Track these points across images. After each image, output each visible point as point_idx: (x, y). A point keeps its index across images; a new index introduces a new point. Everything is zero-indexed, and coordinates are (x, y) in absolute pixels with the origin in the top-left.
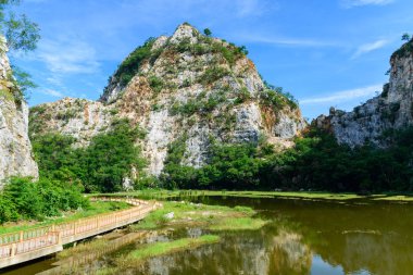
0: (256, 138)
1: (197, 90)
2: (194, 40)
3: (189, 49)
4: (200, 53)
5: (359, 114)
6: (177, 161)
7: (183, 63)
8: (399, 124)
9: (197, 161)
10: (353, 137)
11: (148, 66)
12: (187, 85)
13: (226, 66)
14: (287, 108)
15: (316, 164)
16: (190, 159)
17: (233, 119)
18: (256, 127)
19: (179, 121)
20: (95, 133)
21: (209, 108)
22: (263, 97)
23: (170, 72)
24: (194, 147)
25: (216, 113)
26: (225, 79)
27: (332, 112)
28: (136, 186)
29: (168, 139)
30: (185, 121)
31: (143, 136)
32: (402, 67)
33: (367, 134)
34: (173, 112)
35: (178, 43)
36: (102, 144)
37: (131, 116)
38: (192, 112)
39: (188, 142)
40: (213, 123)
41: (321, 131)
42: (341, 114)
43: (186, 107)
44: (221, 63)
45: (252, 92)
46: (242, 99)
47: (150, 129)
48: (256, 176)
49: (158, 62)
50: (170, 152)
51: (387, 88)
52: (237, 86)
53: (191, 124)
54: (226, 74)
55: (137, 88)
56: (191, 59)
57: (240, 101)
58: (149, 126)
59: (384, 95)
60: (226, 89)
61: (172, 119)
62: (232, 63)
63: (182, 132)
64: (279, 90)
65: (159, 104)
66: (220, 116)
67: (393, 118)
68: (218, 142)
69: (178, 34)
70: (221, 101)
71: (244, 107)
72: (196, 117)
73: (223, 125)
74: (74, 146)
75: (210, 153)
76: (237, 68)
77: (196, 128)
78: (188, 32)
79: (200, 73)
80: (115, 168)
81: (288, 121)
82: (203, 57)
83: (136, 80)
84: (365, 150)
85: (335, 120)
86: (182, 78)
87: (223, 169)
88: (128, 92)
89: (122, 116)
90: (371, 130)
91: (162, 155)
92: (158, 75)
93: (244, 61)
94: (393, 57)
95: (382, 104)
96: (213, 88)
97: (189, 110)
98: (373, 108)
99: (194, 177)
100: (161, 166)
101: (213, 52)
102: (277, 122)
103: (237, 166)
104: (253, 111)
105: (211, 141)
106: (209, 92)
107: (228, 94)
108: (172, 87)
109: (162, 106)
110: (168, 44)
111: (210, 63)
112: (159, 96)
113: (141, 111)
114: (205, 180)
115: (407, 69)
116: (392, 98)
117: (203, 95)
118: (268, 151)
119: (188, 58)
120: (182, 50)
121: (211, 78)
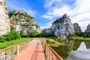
0: (35, 31)
1: (25, 22)
3: (24, 15)
4: (26, 16)
5: (48, 29)
6: (22, 33)
8: (52, 31)
9: (26, 34)
11: (14, 16)
12: (23, 21)
13: (30, 20)
14: (39, 28)
15: (44, 35)
16: (24, 33)
17: (32, 28)
19: (22, 27)
21: (28, 26)
23: (20, 18)
25: (29, 27)
26: (30, 22)
29: (20, 30)
30: (23, 27)
31: (15, 29)
33: (49, 31)
35: (21, 13)
37: (12, 25)
38: (25, 26)
39: (24, 31)
40: (28, 28)
41: (44, 31)
42: (47, 29)
43: (23, 25)
44: (30, 19)
47: (16, 28)
48: (36, 36)
49: (17, 16)
50: (21, 32)
51: (52, 26)
52: (32, 23)
53: (24, 28)
54: (30, 21)
55: (13, 20)
56: (24, 17)
58: (16, 27)
59: (51, 27)
60: (30, 23)
61: (21, 26)
65: (18, 23)
66: (30, 27)
67: (52, 30)
68: (29, 31)
70: (30, 25)
71: (33, 26)
73: (30, 29)
75: (28, 33)
77: (25, 29)
78: (23, 12)
79: (26, 20)
82: (26, 17)
83: (12, 18)
84: (49, 33)
86: (22, 20)
87: (31, 35)
92: (17, 18)
93: (33, 20)
94: (53, 23)
96: (28, 23)
97: (24, 25)
98: (50, 29)
99: (26, 36)
101: (28, 17)
102: (37, 29)
103: (33, 34)
104: (35, 27)
107: (31, 24)
108: (20, 21)
109: (19, 24)
110: (19, 13)
111: (28, 18)
112: (18, 22)
113: (14, 24)
115: (54, 25)
116: (52, 28)
117: (26, 23)
118: (38, 33)
119: (23, 17)
120: (22, 15)
121: (28, 21)
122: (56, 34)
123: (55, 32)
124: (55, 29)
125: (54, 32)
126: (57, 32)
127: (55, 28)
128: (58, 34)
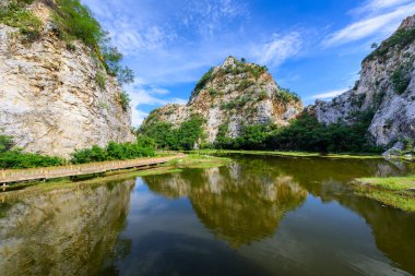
0: (268, 121)
1: (235, 95)
2: (234, 66)
3: (232, 72)
4: (238, 73)
5: (335, 103)
7: (228, 80)
8: (364, 108)
10: (330, 118)
11: (210, 83)
12: (230, 92)
14: (293, 101)
16: (230, 133)
17: (256, 110)
18: (269, 114)
19: (225, 113)
20: (182, 121)
21: (243, 104)
22: (277, 96)
23: (221, 86)
24: (233, 126)
25: (246, 107)
26: (252, 87)
27: (317, 103)
28: (200, 148)
29: (219, 123)
30: (228, 113)
31: (206, 121)
32: (370, 68)
33: (340, 115)
34: (222, 108)
35: (225, 69)
36: (185, 126)
37: (200, 111)
38: (232, 108)
39: (230, 124)
40: (244, 114)
42: (323, 103)
44: (250, 78)
45: (269, 94)
46: (262, 98)
47: (209, 118)
49: (214, 81)
50: (219, 130)
52: (259, 91)
53: (231, 114)
54: (253, 84)
55: (203, 96)
57: (260, 99)
58: (209, 116)
59: (356, 88)
60: (253, 93)
61: (221, 112)
62: (257, 77)
63: (226, 119)
64: (288, 91)
66: (248, 109)
67: (360, 104)
68: (246, 124)
69: (226, 63)
70: (249, 100)
71: (263, 103)
72: (234, 110)
73: (249, 114)
74: (173, 128)
75: (242, 129)
76: (260, 80)
77: (234, 117)
78: (231, 62)
79: (237, 85)
80: (190, 138)
81: (293, 109)
82: (240, 75)
83: (202, 92)
84: (337, 125)
85: (318, 108)
86: (227, 89)
88: (199, 98)
89: (195, 111)
90: (343, 113)
91: (215, 132)
92: (214, 88)
94: (364, 61)
95: (353, 95)
96: (244, 93)
97: (230, 106)
100: (214, 137)
101: (245, 71)
102: (286, 110)
104: (268, 105)
105: (242, 123)
106: (242, 96)
107: (253, 96)
108: (221, 94)
109: (216, 105)
110: (220, 70)
111: (243, 78)
113: (205, 109)
114: (237, 145)
115: (373, 69)
116: (361, 90)
117: (238, 98)
119: (231, 76)
120: (227, 73)
121: (244, 87)
123: (375, 116)
124: (382, 95)
126: (388, 115)
127: (384, 88)
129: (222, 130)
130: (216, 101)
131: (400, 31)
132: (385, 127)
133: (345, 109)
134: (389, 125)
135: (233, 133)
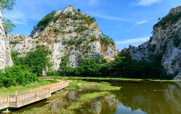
0: (99, 56)
1: (74, 35)
2: (73, 13)
3: (71, 17)
4: (76, 19)
5: (140, 48)
6: (65, 64)
7: (68, 23)
8: (155, 53)
9: (74, 65)
10: (138, 57)
11: (53, 23)
12: (70, 32)
13: (87, 25)
14: (111, 45)
15: (124, 67)
16: (71, 64)
17: (89, 48)
18: (99, 52)
19: (66, 48)
20: (28, 51)
21: (79, 43)
22: (101, 39)
23: (63, 26)
24: (73, 59)
25: (82, 45)
26: (86, 31)
27: (130, 47)
28: (48, 74)
29: (62, 55)
30: (69, 48)
31: (51, 53)
32: (157, 31)
33: (143, 56)
34: (64, 43)
35: (66, 14)
36: (32, 56)
37: (45, 44)
38: (72, 44)
39: (70, 57)
40: (81, 49)
41: (126, 54)
42: (133, 48)
43: (70, 42)
44: (85, 24)
45: (97, 37)
46: (93, 40)
47: (54, 50)
48: (100, 71)
49: (58, 21)
50: (62, 60)
51: (151, 38)
52: (91, 34)
53: (71, 49)
54: (87, 29)
55: (48, 32)
56: (72, 21)
57: (92, 41)
58: (53, 49)
59: (150, 41)
60: (87, 35)
61: (63, 46)
62: (89, 24)
63: (67, 52)
64: (108, 37)
65: (58, 39)
66: (84, 46)
67: (153, 51)
68: (83, 57)
69: (67, 10)
70: (85, 40)
71: (94, 43)
72: (74, 46)
73: (85, 50)
74: (19, 56)
75: (79, 61)
76: (91, 27)
77: (74, 51)
78: (71, 9)
79: (76, 28)
80: (39, 66)
81: (111, 50)
82: (77, 21)
83: (47, 28)
85: (131, 50)
86: (68, 29)
87: (85, 68)
88: (44, 33)
89: (41, 44)
90: (145, 55)
91: (59, 62)
92: (57, 27)
93: (94, 24)
94: (154, 26)
95: (149, 45)
96: (81, 34)
97: (71, 43)
98: (146, 46)
99: (73, 71)
100: (58, 66)
101: (82, 19)
102: (107, 50)
103: (92, 67)
104: (98, 45)
105: (80, 56)
106: (80, 36)
107: (87, 37)
108: (63, 33)
109: (59, 41)
110: (62, 14)
111: (80, 23)
112: (58, 36)
113: (50, 42)
114: (78, 73)
115: (159, 31)
116: (153, 42)
117: (77, 37)
118: (104, 61)
119: (70, 21)
120: (68, 17)
121: (80, 30)
122: (170, 67)
123: (163, 58)
124: (165, 46)
125: (159, 58)
126: (172, 58)
127: (166, 43)
128: (177, 66)
129: (64, 61)
130: (59, 38)
131: (170, 14)
132: (172, 64)
133: (146, 52)
134: (174, 63)
135: (73, 64)
